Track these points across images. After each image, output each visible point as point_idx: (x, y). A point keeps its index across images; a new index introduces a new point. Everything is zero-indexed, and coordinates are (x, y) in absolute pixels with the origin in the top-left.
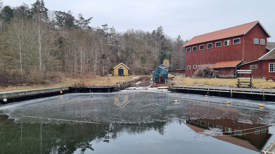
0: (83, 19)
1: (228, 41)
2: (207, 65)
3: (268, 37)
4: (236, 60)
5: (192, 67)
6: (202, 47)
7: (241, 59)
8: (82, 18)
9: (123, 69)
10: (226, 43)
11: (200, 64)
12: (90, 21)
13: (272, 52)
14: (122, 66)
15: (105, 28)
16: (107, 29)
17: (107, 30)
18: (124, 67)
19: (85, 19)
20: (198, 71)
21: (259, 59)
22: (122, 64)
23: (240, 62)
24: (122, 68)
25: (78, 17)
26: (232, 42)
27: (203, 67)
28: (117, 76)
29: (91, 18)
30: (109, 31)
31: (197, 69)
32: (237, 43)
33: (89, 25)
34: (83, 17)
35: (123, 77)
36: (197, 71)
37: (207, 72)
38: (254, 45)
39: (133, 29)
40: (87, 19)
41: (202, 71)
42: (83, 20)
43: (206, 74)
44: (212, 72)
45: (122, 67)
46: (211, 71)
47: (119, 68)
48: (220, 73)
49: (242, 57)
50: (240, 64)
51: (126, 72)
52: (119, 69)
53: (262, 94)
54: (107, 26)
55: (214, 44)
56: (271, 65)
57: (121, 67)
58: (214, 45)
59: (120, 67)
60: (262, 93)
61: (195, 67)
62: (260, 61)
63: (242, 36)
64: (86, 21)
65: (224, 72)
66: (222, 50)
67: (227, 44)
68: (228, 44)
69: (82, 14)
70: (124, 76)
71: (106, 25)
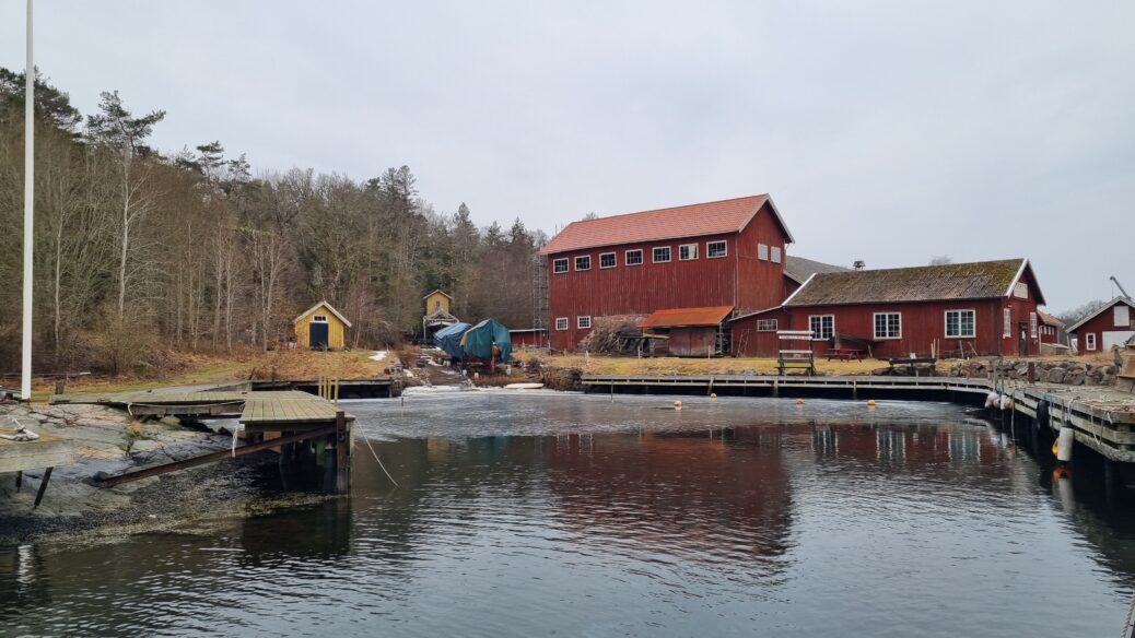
0: (123, 114)
1: (692, 248)
2: (625, 318)
3: (789, 241)
4: (716, 303)
5: (573, 323)
6: (608, 260)
7: (729, 303)
8: (118, 112)
9: (326, 326)
10: (685, 252)
11: (600, 315)
12: (151, 126)
13: (809, 284)
14: (322, 313)
15: (210, 158)
16: (219, 161)
17: (216, 165)
18: (331, 317)
19: (134, 117)
20: (595, 338)
21: (784, 304)
22: (324, 307)
23: (728, 310)
24: (323, 322)
25: (100, 105)
26: (702, 249)
27: (613, 322)
28: (306, 349)
29: (161, 116)
30: (224, 174)
31: (590, 330)
32: (717, 255)
33: (146, 141)
34: (124, 108)
35: (327, 354)
36: (592, 335)
37: (630, 340)
38: (759, 263)
39: (311, 170)
40: (141, 117)
41: (611, 335)
42: (122, 119)
43: (627, 347)
44: (647, 339)
45: (324, 319)
46: (645, 335)
47: (314, 321)
48: (673, 343)
49: (732, 297)
50: (729, 316)
51: (336, 335)
52: (312, 326)
53: (850, 386)
54: (218, 151)
55: (648, 252)
56: (813, 319)
57: (320, 319)
58: (648, 257)
59: (316, 318)
60: (851, 383)
61: (584, 323)
62: (789, 308)
63: (731, 236)
64: (137, 123)
65: (685, 339)
66: (675, 272)
67: (687, 255)
68: (691, 257)
69: (119, 96)
70: (330, 350)
71: (213, 148)
